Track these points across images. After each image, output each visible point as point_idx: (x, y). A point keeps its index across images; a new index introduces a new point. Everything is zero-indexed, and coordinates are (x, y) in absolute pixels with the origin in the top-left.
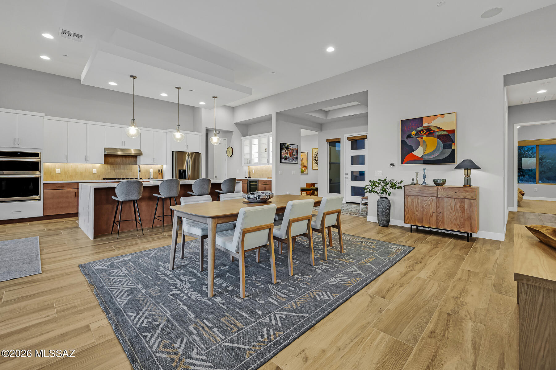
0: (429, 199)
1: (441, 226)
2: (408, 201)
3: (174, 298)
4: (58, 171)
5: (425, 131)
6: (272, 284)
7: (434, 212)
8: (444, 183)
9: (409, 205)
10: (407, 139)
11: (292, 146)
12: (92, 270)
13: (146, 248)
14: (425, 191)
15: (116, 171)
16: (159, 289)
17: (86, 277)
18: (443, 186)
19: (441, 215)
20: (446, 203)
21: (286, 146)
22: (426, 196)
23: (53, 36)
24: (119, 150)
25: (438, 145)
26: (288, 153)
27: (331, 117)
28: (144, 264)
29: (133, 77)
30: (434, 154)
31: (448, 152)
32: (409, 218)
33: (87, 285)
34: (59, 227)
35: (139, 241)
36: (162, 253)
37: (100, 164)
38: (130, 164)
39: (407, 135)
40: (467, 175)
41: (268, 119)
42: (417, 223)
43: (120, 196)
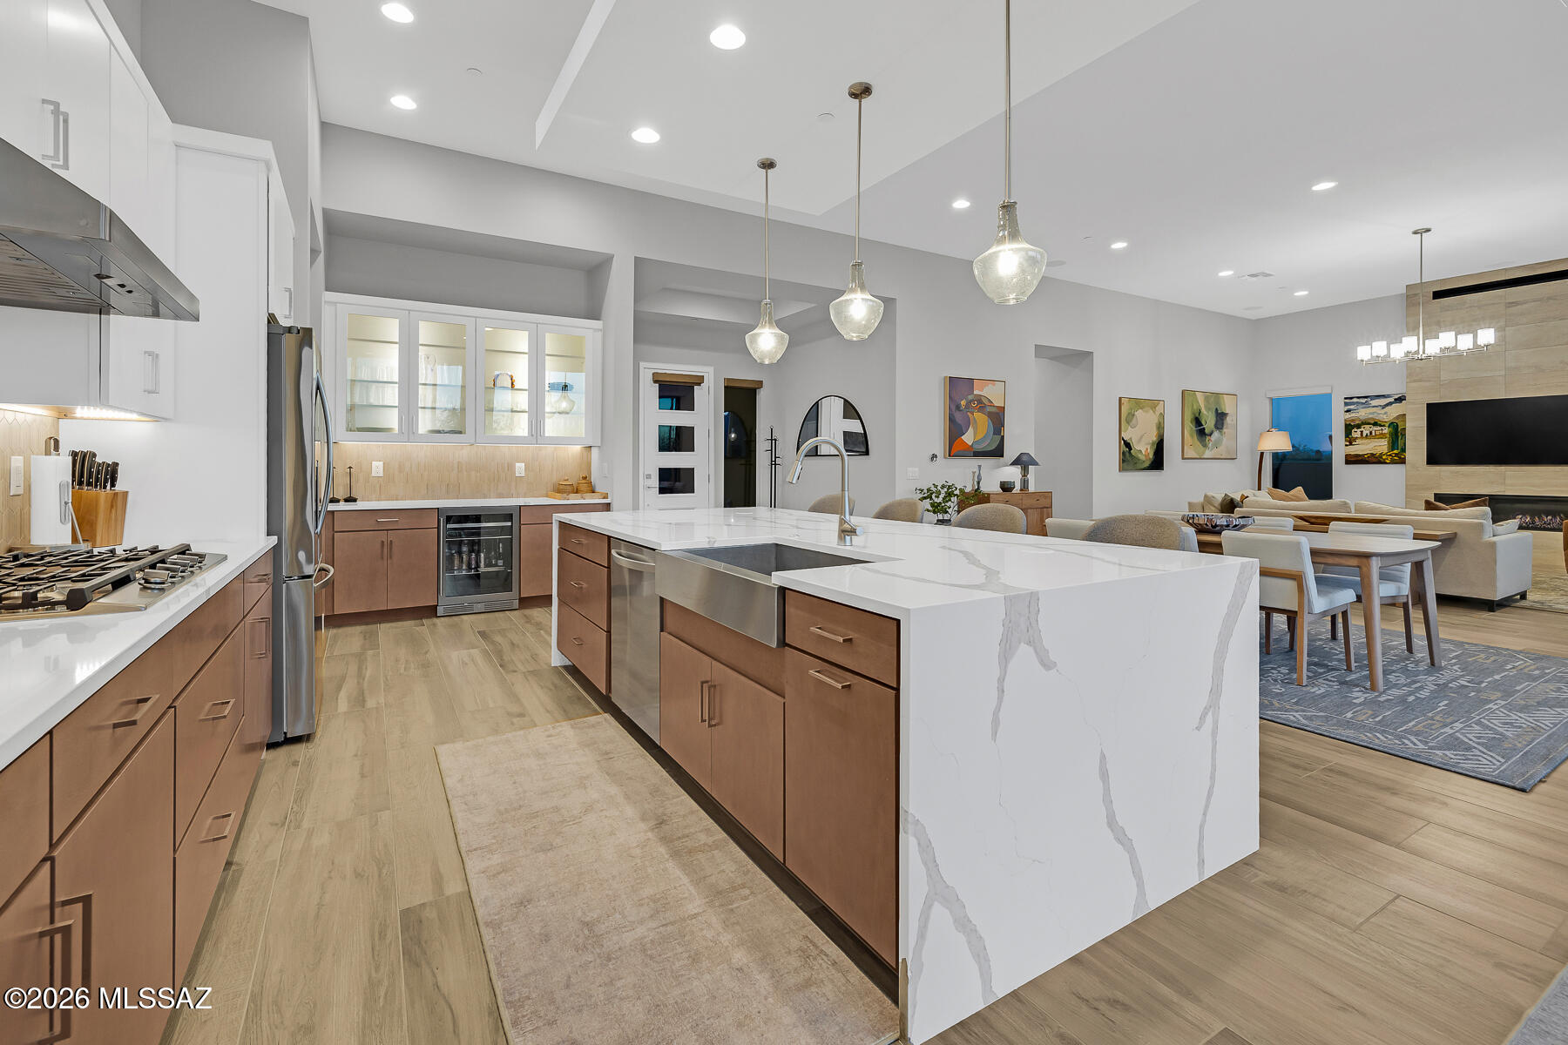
5: (976, 403)
10: (956, 411)
25: (989, 428)
30: (984, 441)
31: (998, 439)
39: (956, 404)
40: (1025, 474)
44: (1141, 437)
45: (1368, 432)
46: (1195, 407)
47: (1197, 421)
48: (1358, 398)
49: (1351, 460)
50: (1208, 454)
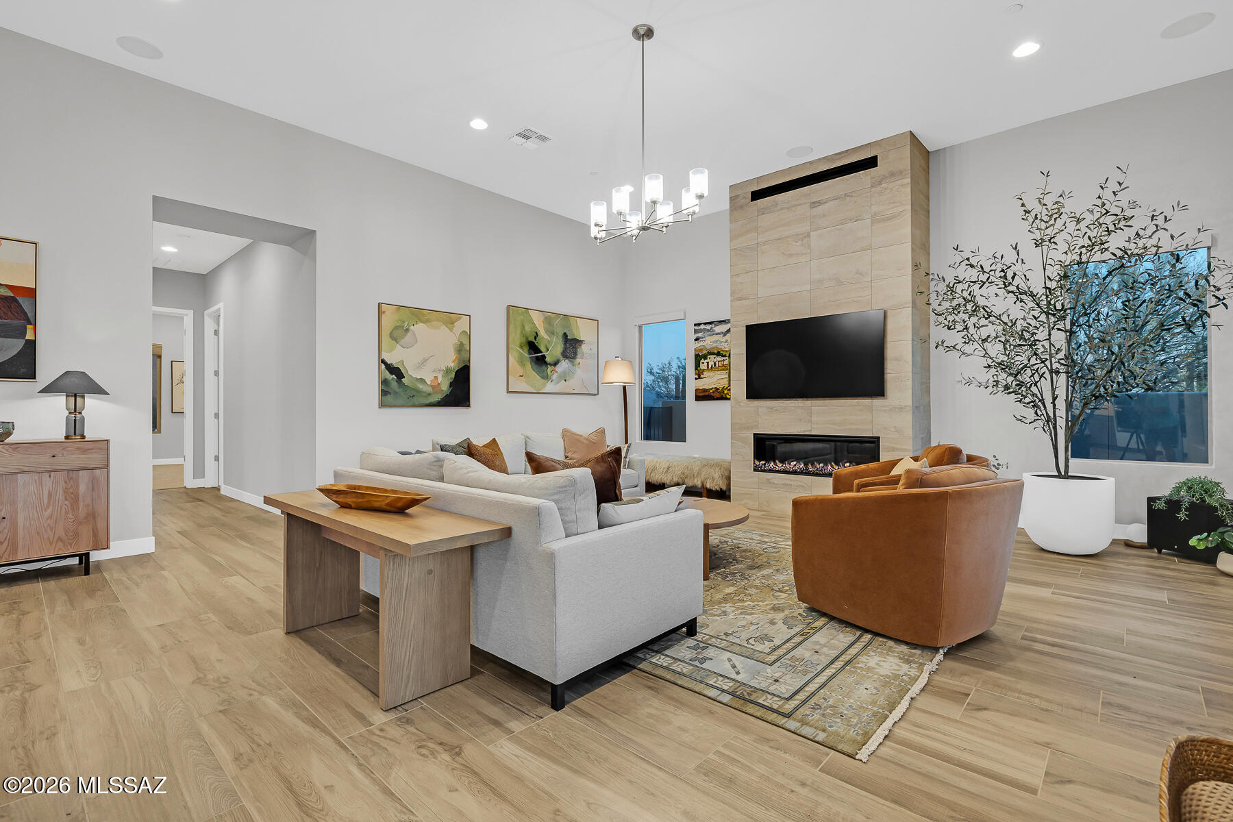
8: (10, 433)
18: (3, 441)
19: (4, 524)
20: (24, 488)
31: (16, 346)
40: (75, 410)
44: (425, 361)
45: (713, 363)
46: (528, 328)
47: (533, 347)
48: (705, 324)
49: (703, 396)
50: (550, 387)
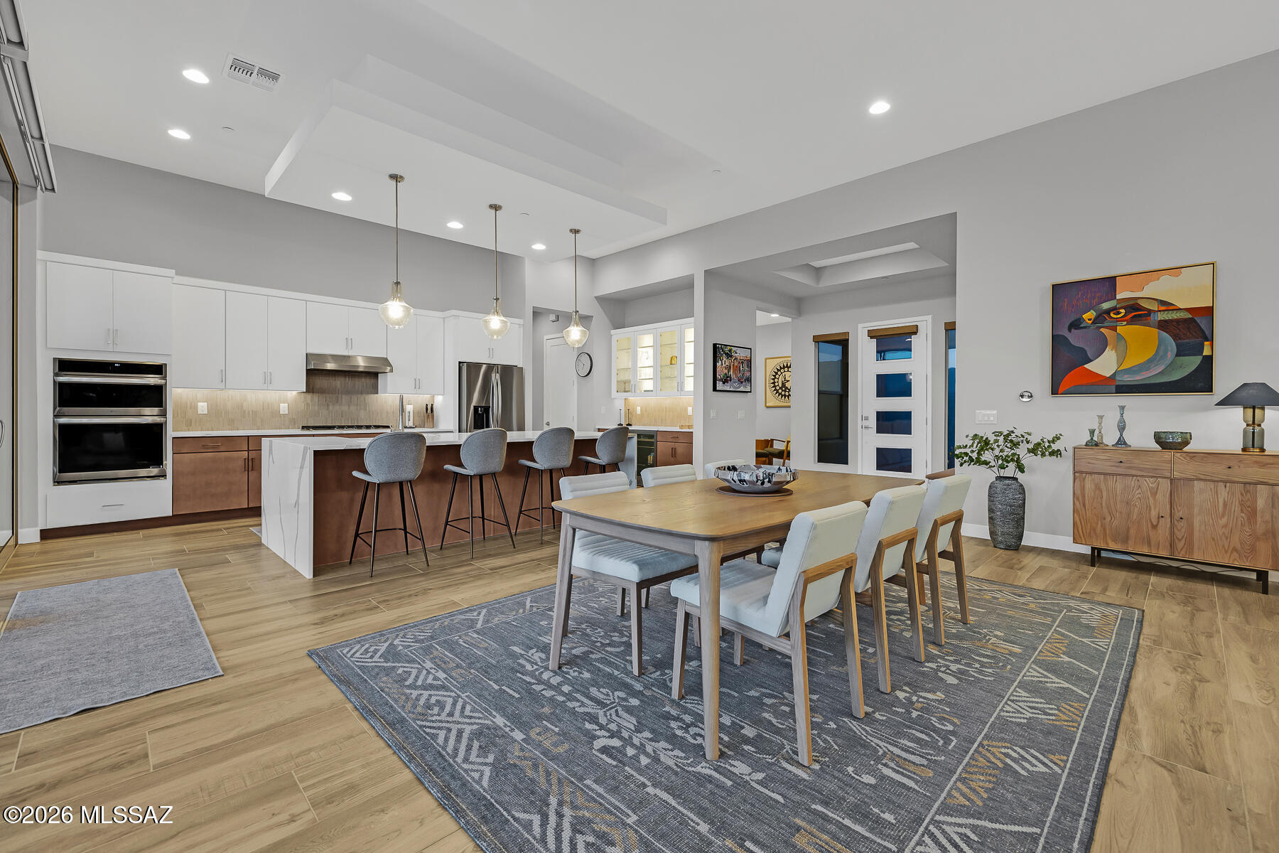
0: (1150, 483)
1: (1183, 552)
2: (1083, 488)
3: (614, 763)
4: (203, 407)
5: (1123, 311)
6: (855, 718)
7: (1162, 517)
8: (1186, 443)
9: (1086, 498)
10: (1070, 330)
11: (739, 350)
12: (348, 666)
13: (455, 603)
14: (1137, 461)
15: (331, 408)
16: (557, 730)
17: (343, 688)
18: (1181, 449)
19: (1182, 523)
20: (1201, 495)
21: (727, 350)
22: (1137, 476)
23: (208, 77)
24: (329, 357)
25: (1162, 348)
26: (730, 367)
27: (828, 282)
28: (475, 650)
29: (396, 178)
30: (1148, 369)
31: (1193, 363)
32: (1088, 531)
33: (357, 713)
34: (211, 543)
35: (425, 583)
36: (502, 618)
37: (294, 393)
38: (362, 393)
39: (1071, 321)
40: (1254, 423)
41: (683, 287)
42: (1110, 541)
43: (376, 472)
